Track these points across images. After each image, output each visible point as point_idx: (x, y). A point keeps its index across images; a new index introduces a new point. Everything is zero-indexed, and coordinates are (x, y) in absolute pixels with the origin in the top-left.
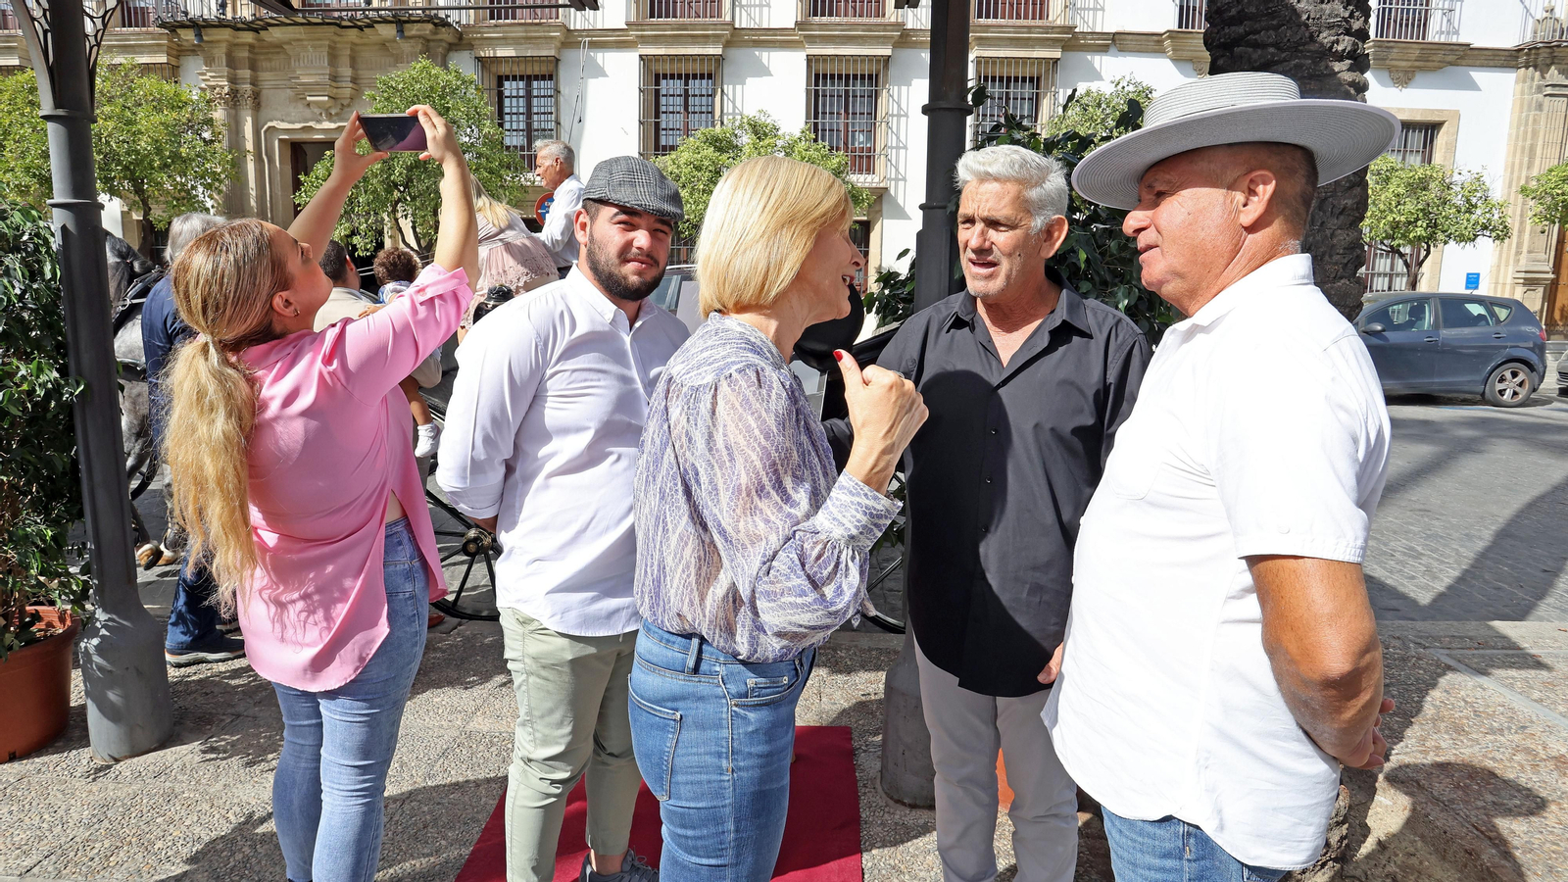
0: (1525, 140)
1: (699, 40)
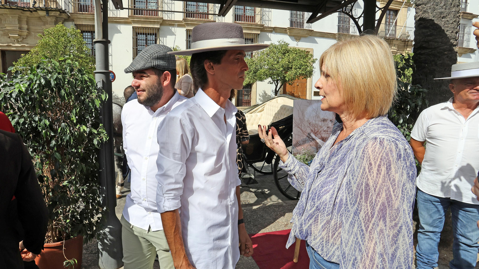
1: (152, 23)
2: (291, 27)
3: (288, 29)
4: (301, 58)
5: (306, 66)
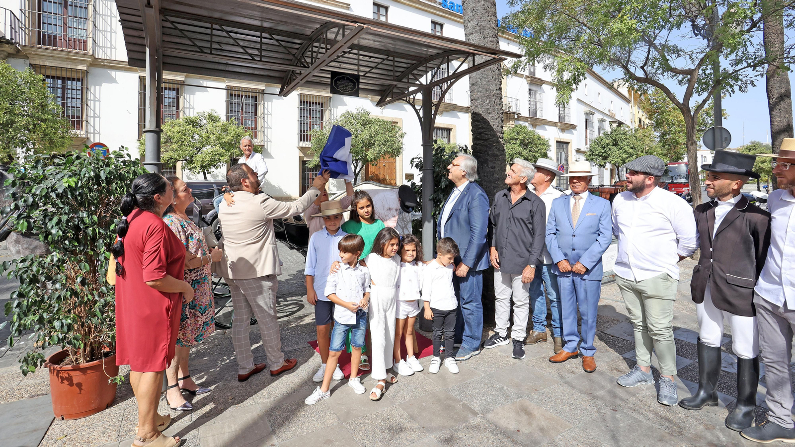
4: (386, 132)
5: (393, 143)
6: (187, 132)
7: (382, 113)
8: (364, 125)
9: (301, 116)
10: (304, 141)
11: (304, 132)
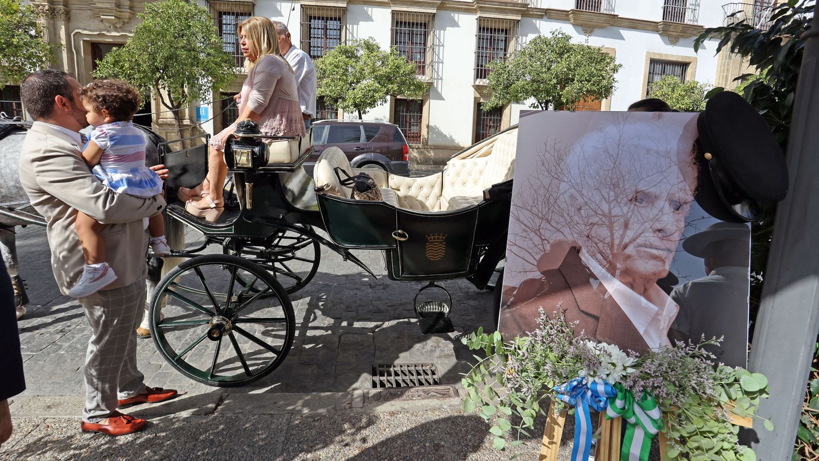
0: (724, 73)
2: (577, 8)
3: (572, 13)
4: (592, 63)
5: (601, 78)
6: (341, 64)
7: (587, 41)
8: (561, 55)
9: (479, 47)
10: (481, 78)
11: (482, 66)
